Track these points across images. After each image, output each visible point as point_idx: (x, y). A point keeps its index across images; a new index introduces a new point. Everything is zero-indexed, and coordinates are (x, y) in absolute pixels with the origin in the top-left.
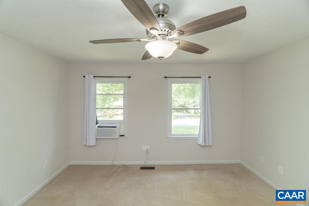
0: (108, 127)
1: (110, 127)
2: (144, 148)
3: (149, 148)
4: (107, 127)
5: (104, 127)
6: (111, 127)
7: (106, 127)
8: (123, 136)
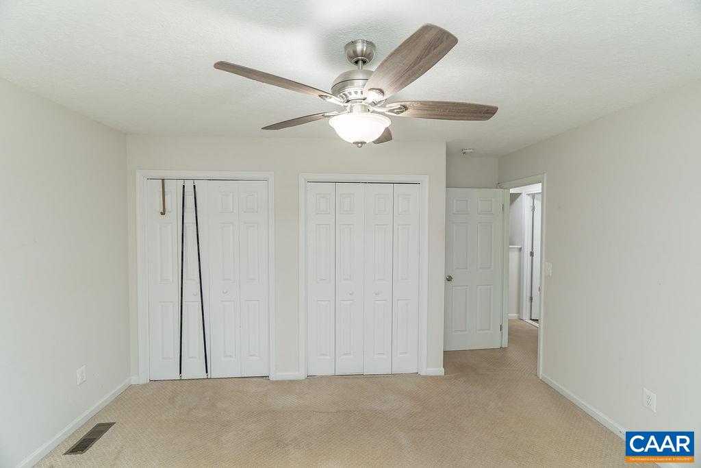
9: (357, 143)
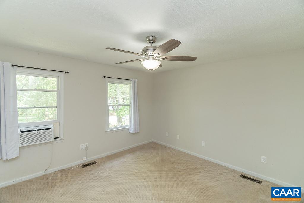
0: (39, 130)
1: (42, 130)
2: (83, 146)
3: (88, 146)
4: (37, 130)
5: (33, 131)
6: (44, 129)
7: (35, 130)
8: (59, 137)
9: (150, 70)
